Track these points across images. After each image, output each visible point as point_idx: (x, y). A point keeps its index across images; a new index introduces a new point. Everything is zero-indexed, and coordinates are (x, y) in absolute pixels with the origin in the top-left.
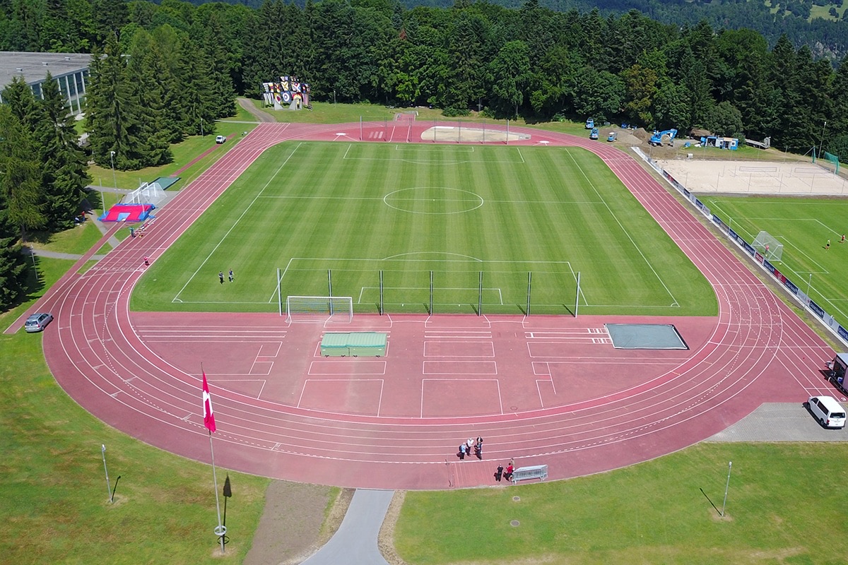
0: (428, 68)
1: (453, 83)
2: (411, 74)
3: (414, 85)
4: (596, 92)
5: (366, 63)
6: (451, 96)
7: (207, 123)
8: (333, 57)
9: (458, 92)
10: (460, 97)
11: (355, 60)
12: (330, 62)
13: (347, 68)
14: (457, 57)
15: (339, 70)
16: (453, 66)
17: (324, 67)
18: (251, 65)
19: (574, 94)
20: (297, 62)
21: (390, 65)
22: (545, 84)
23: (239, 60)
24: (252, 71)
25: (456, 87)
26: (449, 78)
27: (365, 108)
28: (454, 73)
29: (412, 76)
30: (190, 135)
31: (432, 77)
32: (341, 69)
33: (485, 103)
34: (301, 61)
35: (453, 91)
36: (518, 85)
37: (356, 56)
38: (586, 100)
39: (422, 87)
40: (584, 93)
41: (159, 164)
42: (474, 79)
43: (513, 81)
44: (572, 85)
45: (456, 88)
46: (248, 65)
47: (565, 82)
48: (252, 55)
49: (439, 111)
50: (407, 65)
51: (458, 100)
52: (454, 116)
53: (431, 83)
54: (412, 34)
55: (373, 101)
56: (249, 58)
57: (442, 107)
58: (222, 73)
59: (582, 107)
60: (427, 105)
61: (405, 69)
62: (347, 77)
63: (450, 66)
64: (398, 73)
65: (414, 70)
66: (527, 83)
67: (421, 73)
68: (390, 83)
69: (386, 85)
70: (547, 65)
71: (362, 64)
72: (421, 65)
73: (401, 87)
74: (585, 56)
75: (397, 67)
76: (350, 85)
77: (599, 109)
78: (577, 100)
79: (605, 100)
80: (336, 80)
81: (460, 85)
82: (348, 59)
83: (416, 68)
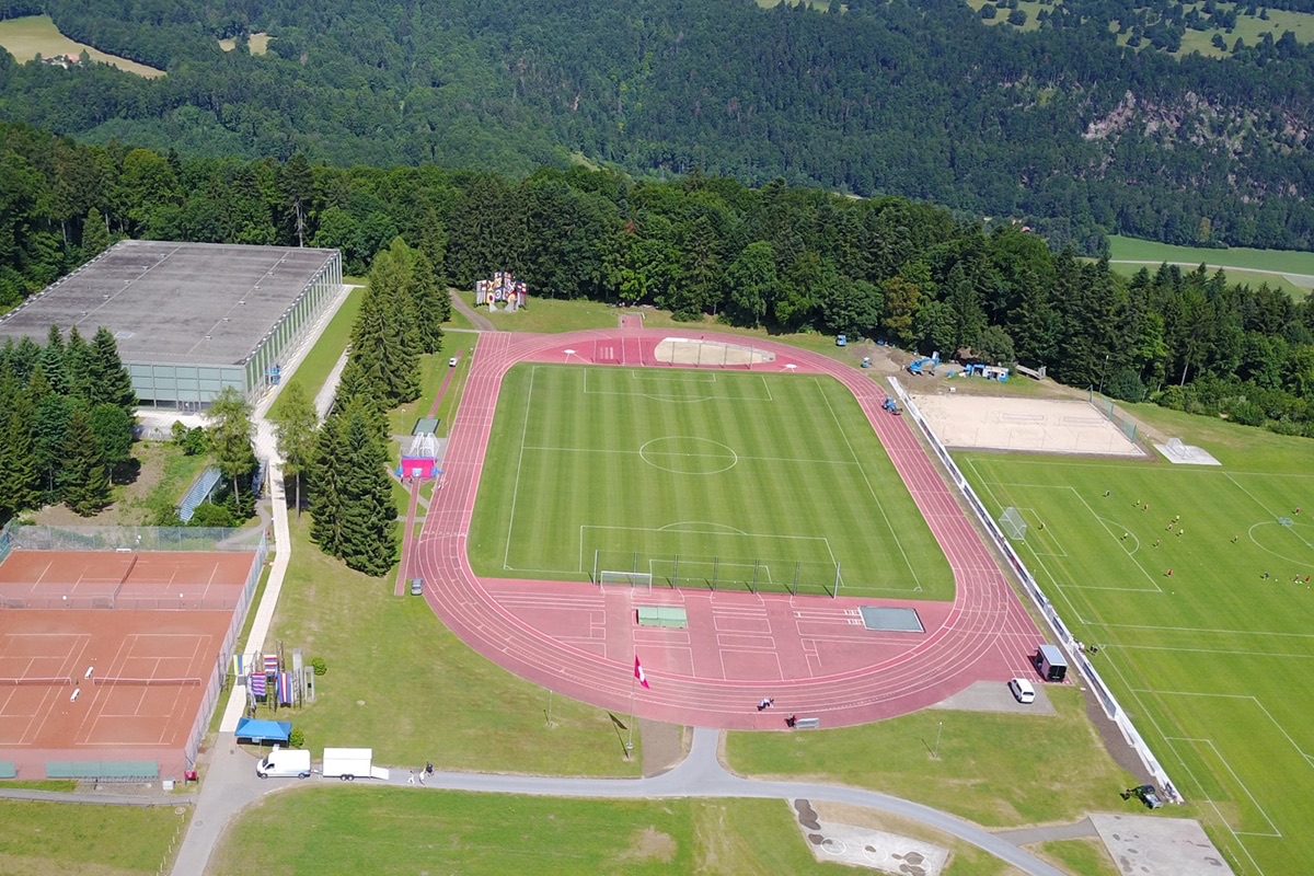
0: (657, 266)
1: (686, 285)
2: (638, 271)
3: (640, 283)
4: (850, 305)
5: (589, 258)
6: (681, 299)
8: (551, 249)
9: (692, 295)
10: (693, 301)
11: (575, 254)
12: (547, 255)
13: (566, 263)
14: (693, 258)
15: (557, 264)
16: (688, 267)
17: (540, 259)
19: (824, 306)
21: (615, 260)
22: (793, 295)
24: (457, 259)
26: (682, 279)
27: (583, 305)
28: (688, 274)
29: (639, 273)
31: (662, 276)
32: (560, 263)
33: (721, 307)
35: (685, 294)
36: (762, 294)
37: (579, 250)
38: (838, 314)
39: (649, 286)
40: (836, 306)
42: (710, 281)
43: (755, 289)
44: (823, 297)
45: (689, 291)
47: (815, 293)
48: (460, 242)
49: (668, 314)
50: (634, 261)
51: (690, 304)
52: (685, 321)
53: (660, 282)
54: (641, 226)
55: (592, 297)
56: (456, 245)
57: (671, 308)
59: (834, 321)
60: (655, 304)
61: (632, 266)
62: (565, 271)
63: (683, 265)
64: (623, 270)
65: (642, 267)
66: (772, 293)
67: (649, 271)
68: (613, 280)
69: (608, 282)
70: (796, 274)
71: (584, 258)
72: (650, 262)
73: (626, 286)
74: (839, 261)
75: (623, 264)
76: (568, 280)
77: (852, 323)
78: (827, 312)
79: (859, 314)
80: (553, 274)
81: (694, 288)
82: (568, 252)
83: (644, 265)
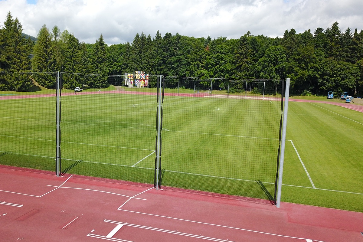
0: (220, 66)
1: (234, 73)
2: (210, 70)
3: (211, 77)
4: (336, 74)
5: (185, 65)
6: (233, 81)
7: (77, 83)
8: (167, 62)
10: (238, 81)
11: (178, 63)
12: (165, 65)
13: (173, 68)
14: (238, 57)
15: (169, 70)
16: (235, 63)
17: (162, 67)
19: (318, 77)
20: (148, 65)
21: (198, 64)
22: (296, 69)
24: (125, 71)
25: (236, 75)
26: (232, 70)
27: (183, 91)
28: (235, 67)
29: (210, 71)
31: (222, 72)
32: (171, 69)
34: (150, 65)
35: (234, 78)
36: (277, 71)
37: (179, 61)
38: (327, 80)
39: (216, 78)
40: (326, 74)
42: (248, 71)
43: (274, 68)
44: (317, 70)
45: (236, 76)
47: (312, 68)
49: (225, 91)
50: (207, 65)
51: (237, 84)
52: (234, 93)
53: (221, 75)
54: (212, 48)
57: (227, 89)
58: (101, 64)
59: (324, 85)
60: (218, 89)
61: (206, 67)
62: (173, 73)
63: (233, 63)
64: (202, 70)
65: (212, 68)
66: (283, 69)
67: (216, 69)
68: (196, 75)
69: (194, 76)
70: (297, 57)
71: (182, 65)
72: (216, 65)
73: (203, 78)
74: (327, 53)
75: (202, 67)
77: (337, 86)
78: (320, 80)
79: (343, 79)
81: (239, 74)
82: (174, 62)
83: (213, 66)
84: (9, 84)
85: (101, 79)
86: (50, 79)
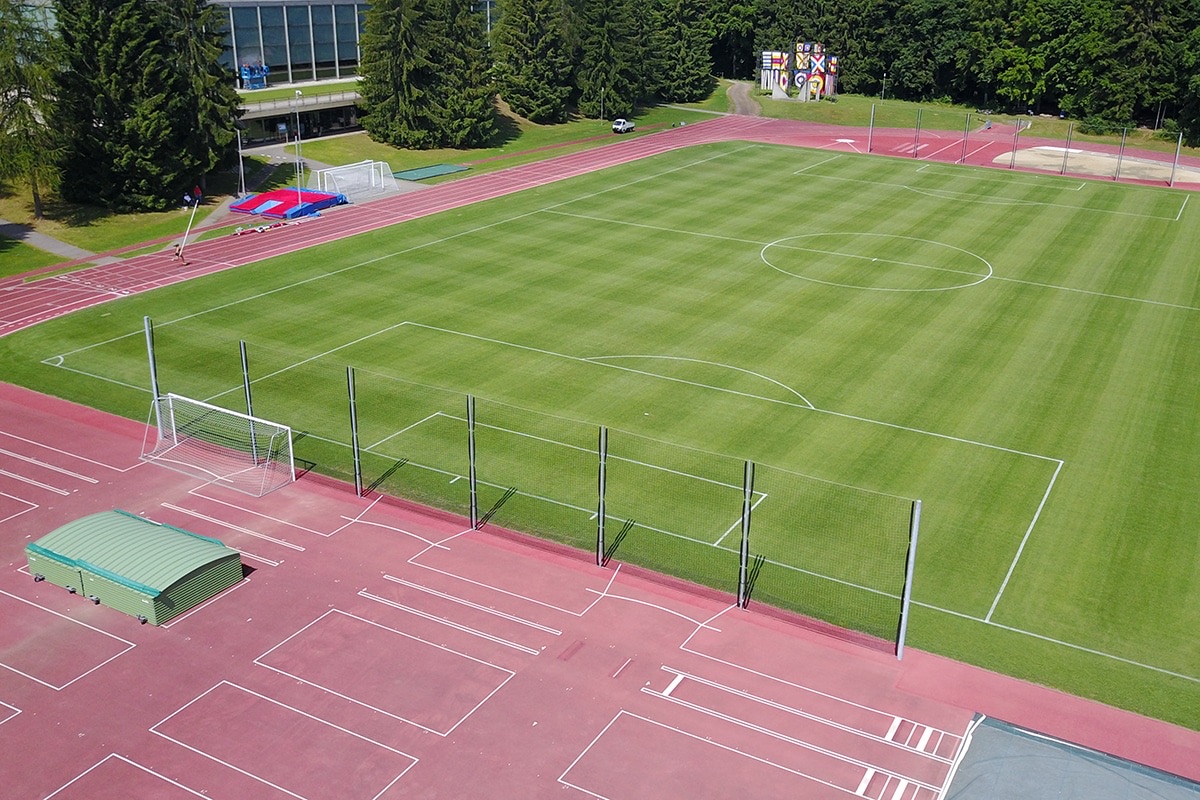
0: (1068, 40)
1: (1108, 68)
2: (1033, 49)
3: (1036, 73)
5: (954, 27)
6: (1103, 94)
7: (619, 100)
8: (898, 14)
9: (1115, 87)
10: (1118, 96)
11: (934, 21)
12: (892, 23)
13: (918, 36)
14: (1127, 16)
15: (904, 41)
16: (1116, 35)
17: (881, 31)
18: (768, 26)
20: (837, 22)
21: (997, 30)
23: (748, 17)
24: (766, 36)
25: (1115, 76)
26: (1105, 56)
27: (943, 111)
28: (1114, 48)
29: (1035, 53)
30: (587, 117)
31: (1073, 58)
32: (911, 36)
33: (1171, 110)
34: (845, 20)
35: (1104, 82)
37: (936, 13)
39: (1051, 77)
41: (465, 145)
42: (1156, 63)
45: (1114, 80)
46: (760, 26)
48: (772, 8)
49: (1075, 123)
50: (1027, 32)
51: (1114, 103)
52: (1100, 133)
53: (1069, 70)
55: (959, 99)
56: (766, 13)
57: (1081, 115)
58: (690, 27)
60: (1055, 112)
61: (1023, 40)
62: (916, 51)
63: (1108, 33)
64: (1009, 47)
65: (1041, 42)
67: (1053, 50)
68: (988, 64)
69: (981, 67)
71: (947, 27)
72: (1056, 34)
73: (1010, 74)
75: (1011, 37)
76: (919, 67)
80: (896, 55)
81: (1125, 72)
82: (922, 16)
83: (1046, 38)
84: (436, 129)
85: (688, 74)
86: (543, 96)
